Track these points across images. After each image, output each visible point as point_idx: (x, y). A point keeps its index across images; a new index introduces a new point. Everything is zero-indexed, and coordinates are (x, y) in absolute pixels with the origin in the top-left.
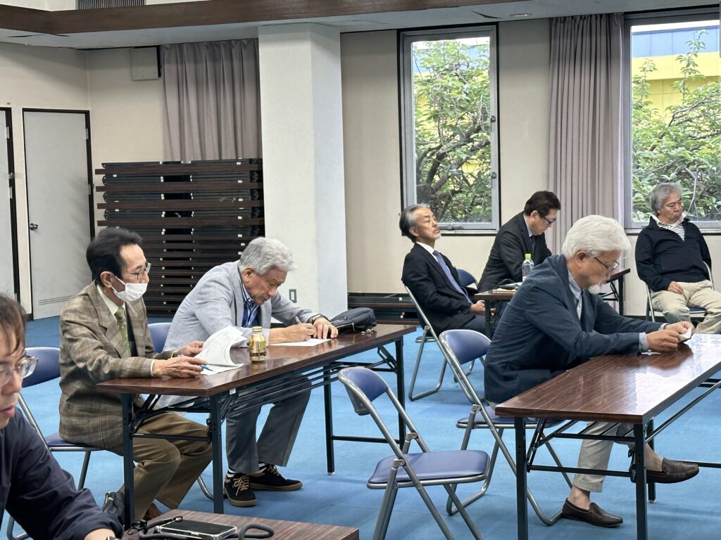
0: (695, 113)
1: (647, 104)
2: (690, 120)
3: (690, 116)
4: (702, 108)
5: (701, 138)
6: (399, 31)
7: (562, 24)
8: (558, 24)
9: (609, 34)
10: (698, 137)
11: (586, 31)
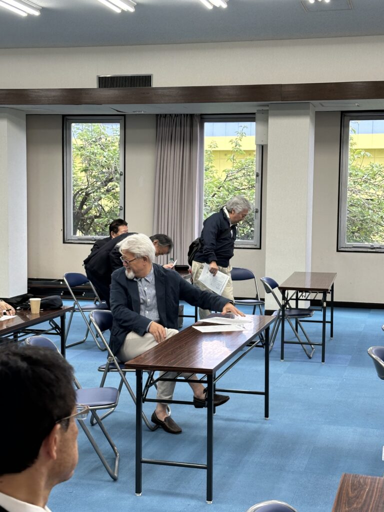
0: (240, 174)
1: (212, 167)
2: (236, 178)
3: (236, 176)
4: (243, 171)
5: (242, 189)
6: (64, 116)
7: (164, 119)
8: (162, 118)
9: (192, 126)
10: (241, 188)
11: (178, 123)
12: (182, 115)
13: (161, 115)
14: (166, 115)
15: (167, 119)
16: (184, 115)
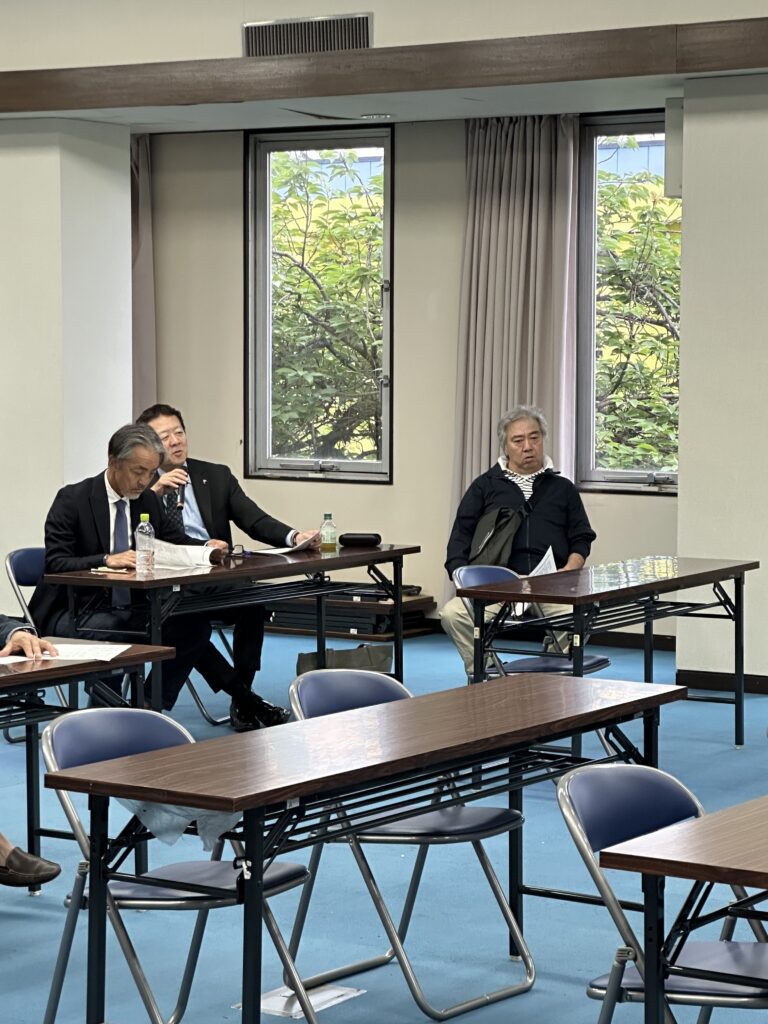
6: (248, 133)
7: (482, 132)
8: (477, 129)
9: (554, 149)
12: (529, 120)
13: (475, 120)
14: (487, 120)
15: (492, 133)
16: (533, 117)
